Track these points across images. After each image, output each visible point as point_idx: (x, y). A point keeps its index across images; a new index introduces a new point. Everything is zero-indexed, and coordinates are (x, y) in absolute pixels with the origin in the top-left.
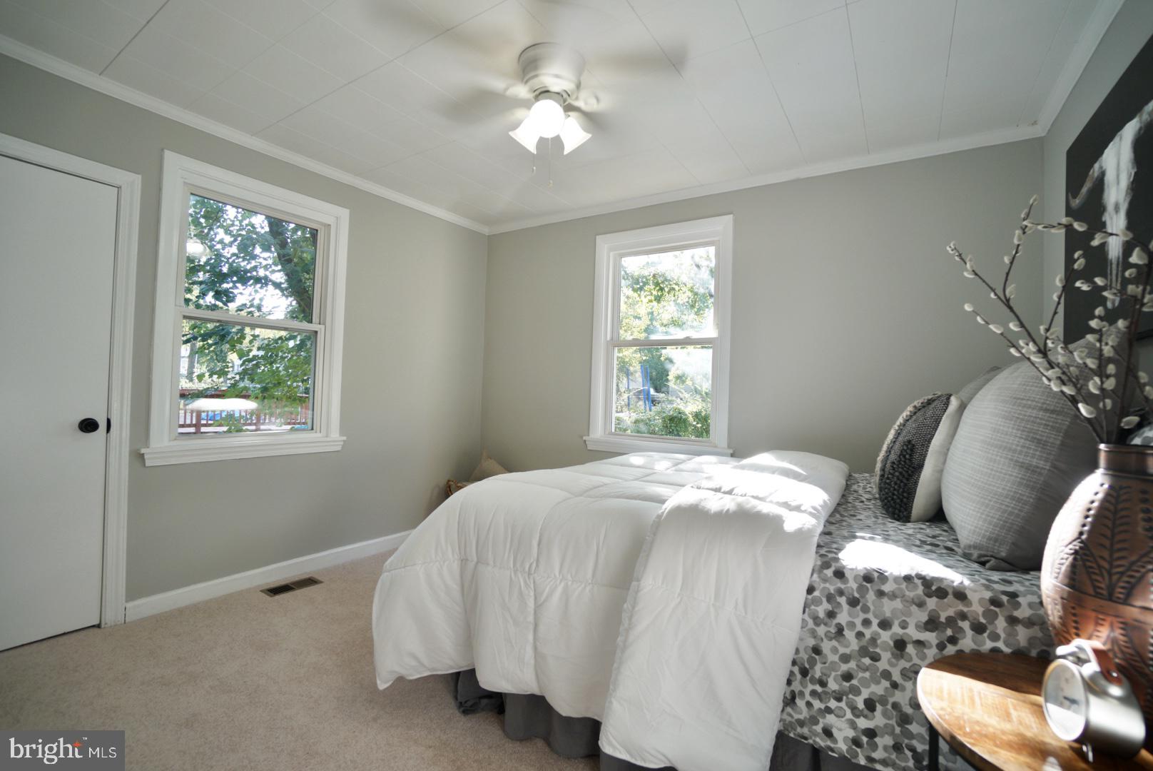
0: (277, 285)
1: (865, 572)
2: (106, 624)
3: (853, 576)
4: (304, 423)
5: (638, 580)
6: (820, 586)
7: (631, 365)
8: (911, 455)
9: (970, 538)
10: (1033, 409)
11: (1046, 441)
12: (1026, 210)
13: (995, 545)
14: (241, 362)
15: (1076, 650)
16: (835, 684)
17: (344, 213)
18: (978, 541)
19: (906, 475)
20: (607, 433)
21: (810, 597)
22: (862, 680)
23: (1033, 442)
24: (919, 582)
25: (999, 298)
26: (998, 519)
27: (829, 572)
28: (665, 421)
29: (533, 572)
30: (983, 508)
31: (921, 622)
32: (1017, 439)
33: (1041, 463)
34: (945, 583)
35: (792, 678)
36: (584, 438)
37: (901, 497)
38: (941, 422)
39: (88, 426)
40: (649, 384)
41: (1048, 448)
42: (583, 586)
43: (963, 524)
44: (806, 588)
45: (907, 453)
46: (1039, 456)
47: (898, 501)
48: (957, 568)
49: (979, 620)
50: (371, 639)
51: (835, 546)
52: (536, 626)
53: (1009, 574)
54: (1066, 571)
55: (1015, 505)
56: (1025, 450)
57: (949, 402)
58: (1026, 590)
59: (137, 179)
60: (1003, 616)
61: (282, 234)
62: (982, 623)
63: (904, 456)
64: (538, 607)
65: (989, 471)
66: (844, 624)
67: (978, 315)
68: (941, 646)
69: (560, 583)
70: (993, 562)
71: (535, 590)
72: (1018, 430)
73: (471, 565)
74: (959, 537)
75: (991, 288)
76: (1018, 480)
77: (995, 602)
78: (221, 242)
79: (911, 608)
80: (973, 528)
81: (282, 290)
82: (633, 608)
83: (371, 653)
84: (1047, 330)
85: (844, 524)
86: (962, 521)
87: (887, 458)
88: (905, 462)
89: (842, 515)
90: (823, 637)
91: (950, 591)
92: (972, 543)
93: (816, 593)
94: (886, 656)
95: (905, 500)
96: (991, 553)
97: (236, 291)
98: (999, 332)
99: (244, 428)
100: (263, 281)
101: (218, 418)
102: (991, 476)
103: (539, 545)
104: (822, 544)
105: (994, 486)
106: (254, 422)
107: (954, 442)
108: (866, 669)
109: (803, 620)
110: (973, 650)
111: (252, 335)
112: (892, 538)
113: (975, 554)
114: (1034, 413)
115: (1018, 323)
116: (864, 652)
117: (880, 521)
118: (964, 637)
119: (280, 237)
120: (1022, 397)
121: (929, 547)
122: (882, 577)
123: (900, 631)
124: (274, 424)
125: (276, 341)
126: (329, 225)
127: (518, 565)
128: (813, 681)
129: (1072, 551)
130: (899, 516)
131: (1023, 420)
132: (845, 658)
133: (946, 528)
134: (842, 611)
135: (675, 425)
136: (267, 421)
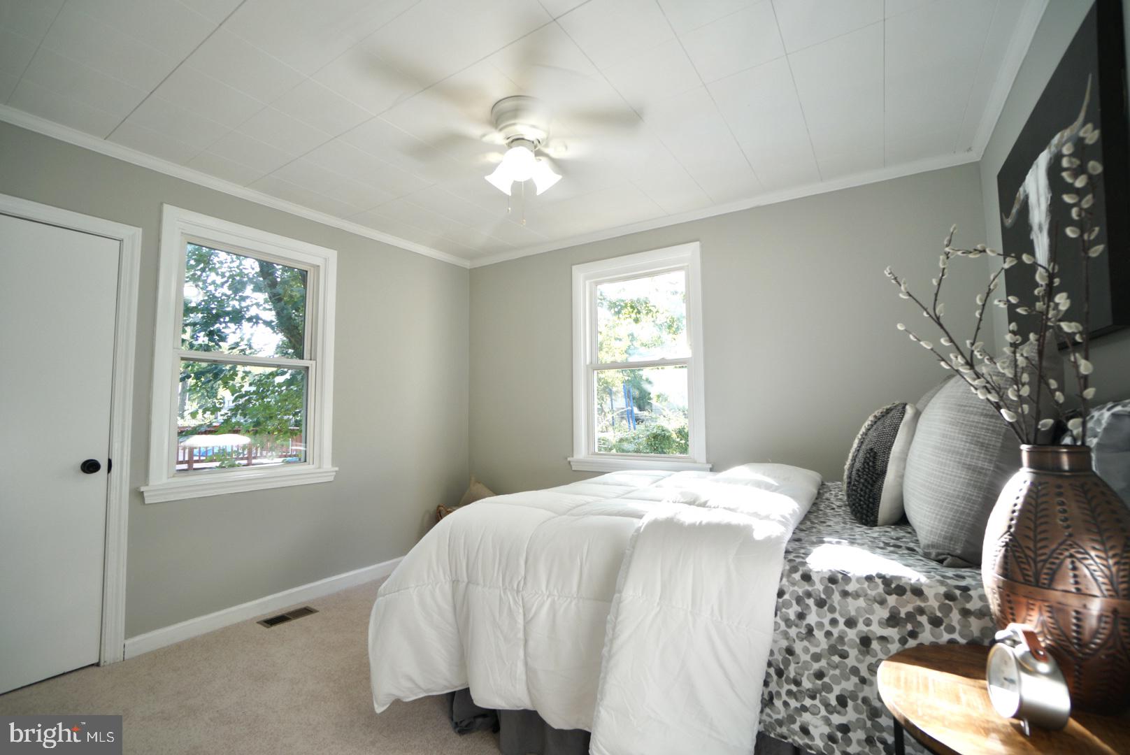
0: (268, 324)
1: (830, 574)
2: (105, 662)
3: (819, 578)
4: (295, 456)
5: (620, 592)
6: (789, 589)
7: (613, 385)
8: (874, 463)
9: (928, 538)
10: (975, 415)
11: (988, 444)
12: (948, 238)
13: (950, 544)
14: (233, 398)
15: (1012, 634)
16: (808, 683)
17: (332, 255)
18: (936, 541)
19: (871, 482)
20: (590, 453)
21: (780, 600)
22: (833, 677)
23: (977, 445)
24: (879, 581)
25: (930, 316)
26: (952, 519)
27: (797, 576)
28: (649, 438)
29: (521, 589)
30: (938, 509)
31: (883, 619)
32: (963, 443)
33: (986, 465)
34: (904, 581)
35: (769, 680)
36: (569, 459)
37: (867, 502)
38: (899, 430)
39: (90, 467)
40: (631, 404)
41: (991, 450)
42: (569, 600)
43: (921, 525)
44: (776, 591)
45: (870, 461)
46: (984, 458)
47: (865, 506)
48: (915, 566)
49: (935, 614)
50: (367, 665)
51: (802, 551)
52: (526, 641)
53: (963, 570)
54: (1000, 562)
55: (965, 504)
56: (971, 453)
57: (905, 411)
58: (977, 584)
59: (138, 231)
60: (956, 609)
61: (272, 274)
62: (938, 617)
63: (868, 464)
64: (527, 623)
65: (941, 474)
66: (813, 624)
67: (910, 333)
68: (903, 641)
69: (547, 599)
70: (949, 559)
71: (524, 607)
72: (963, 434)
73: (462, 586)
74: (919, 538)
75: (923, 308)
76: (967, 481)
77: (949, 596)
78: (214, 283)
79: (874, 605)
80: (930, 528)
81: (273, 328)
82: (616, 618)
83: (368, 679)
84: (972, 344)
85: (814, 530)
86: (920, 522)
87: (852, 466)
88: (869, 469)
89: (812, 523)
90: (795, 638)
91: (908, 588)
92: (930, 543)
93: (786, 597)
94: (853, 653)
95: (871, 505)
96: (947, 551)
97: (226, 331)
98: (929, 348)
99: (237, 462)
100: (255, 320)
101: (210, 454)
102: (943, 479)
103: (526, 562)
104: (791, 550)
105: (947, 488)
106: (246, 456)
107: (911, 449)
108: (836, 667)
109: (776, 623)
110: (932, 642)
111: (244, 372)
112: (858, 541)
113: (934, 552)
114: (976, 418)
115: (947, 338)
116: (833, 650)
117: (848, 526)
118: (924, 631)
119: (271, 277)
120: (964, 404)
121: (892, 549)
122: (846, 578)
123: (865, 629)
124: (265, 457)
125: (268, 376)
126: (319, 266)
127: (507, 584)
128: (788, 681)
129: (1004, 544)
130: (866, 520)
131: (966, 425)
132: (817, 658)
133: (910, 530)
134: (811, 612)
135: (659, 443)
136: (259, 455)
